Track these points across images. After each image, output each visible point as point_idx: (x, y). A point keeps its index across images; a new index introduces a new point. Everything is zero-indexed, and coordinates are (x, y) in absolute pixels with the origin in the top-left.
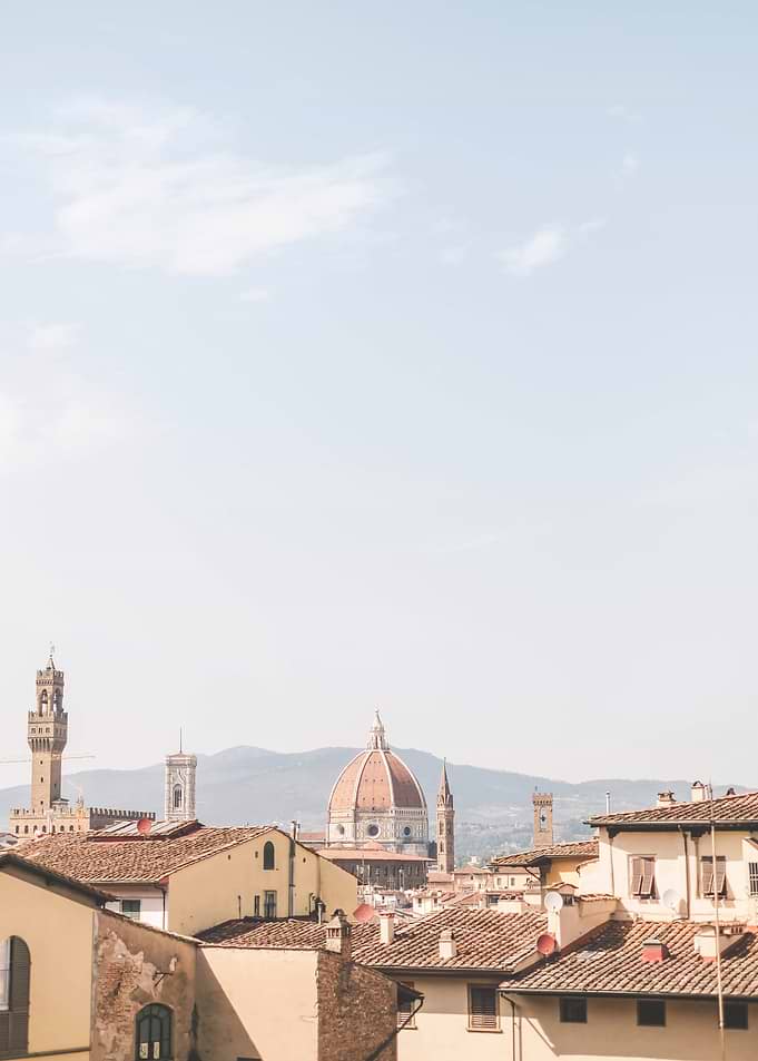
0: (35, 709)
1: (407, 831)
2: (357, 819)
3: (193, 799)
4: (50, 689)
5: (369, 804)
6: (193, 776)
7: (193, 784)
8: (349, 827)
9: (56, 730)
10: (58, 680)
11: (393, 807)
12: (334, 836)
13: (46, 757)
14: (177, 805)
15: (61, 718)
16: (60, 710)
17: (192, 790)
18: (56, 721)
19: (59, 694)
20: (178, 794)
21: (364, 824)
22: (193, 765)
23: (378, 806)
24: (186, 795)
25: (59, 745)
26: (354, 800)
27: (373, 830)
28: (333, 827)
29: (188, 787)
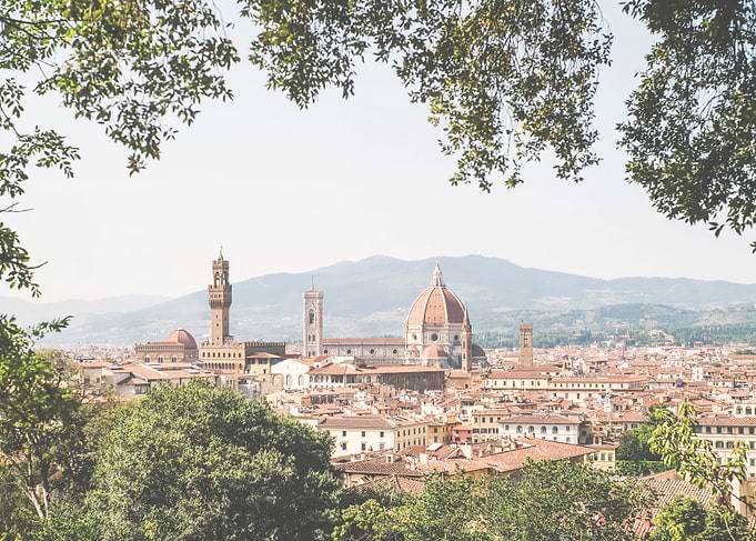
0: (213, 284)
1: (456, 337)
2: (424, 330)
3: (321, 319)
4: (220, 272)
5: (432, 321)
6: (320, 304)
7: (321, 309)
8: (419, 336)
9: (225, 296)
10: (225, 266)
11: (447, 323)
12: (410, 340)
13: (219, 312)
14: (311, 322)
15: (228, 288)
16: (227, 283)
17: (321, 313)
18: (225, 290)
19: (226, 274)
20: (312, 316)
21: (429, 334)
22: (321, 298)
23: (437, 322)
24: (317, 316)
25: (227, 304)
26: (422, 319)
27: (434, 338)
28: (410, 335)
29: (318, 311)
